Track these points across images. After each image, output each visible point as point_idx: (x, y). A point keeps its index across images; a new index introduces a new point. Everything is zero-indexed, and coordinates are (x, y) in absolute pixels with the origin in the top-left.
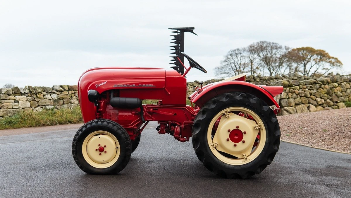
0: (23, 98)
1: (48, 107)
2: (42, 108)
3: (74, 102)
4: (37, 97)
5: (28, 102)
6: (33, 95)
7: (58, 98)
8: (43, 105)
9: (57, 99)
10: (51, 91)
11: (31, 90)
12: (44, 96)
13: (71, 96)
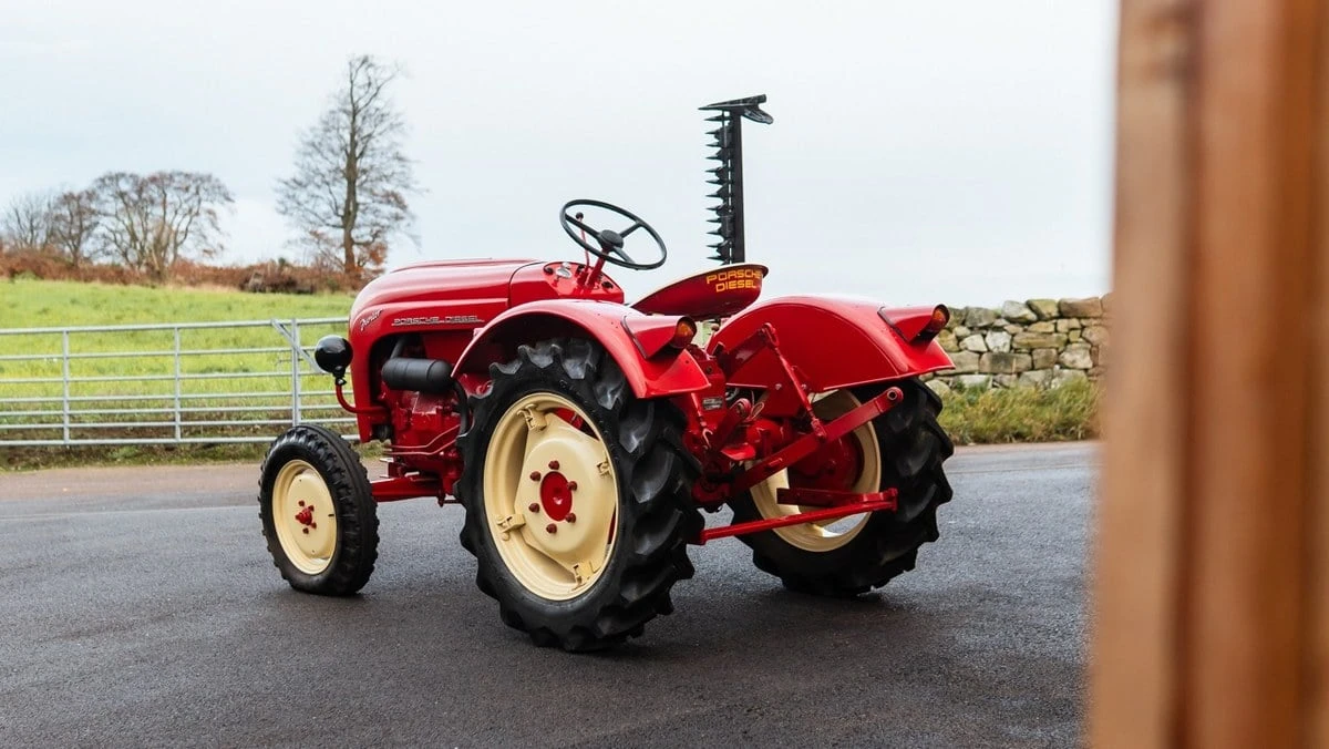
1: (967, 381)
2: (948, 382)
3: (1074, 362)
7: (1011, 348)
8: (952, 372)
9: (1006, 349)
10: (985, 323)
12: (959, 339)
13: (1065, 337)
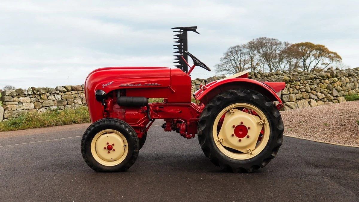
0: (27, 99)
1: (52, 108)
2: (46, 109)
5: (32, 103)
6: (37, 97)
7: (62, 99)
8: (47, 106)
10: (54, 92)
11: (35, 92)
12: (48, 97)
13: (74, 96)
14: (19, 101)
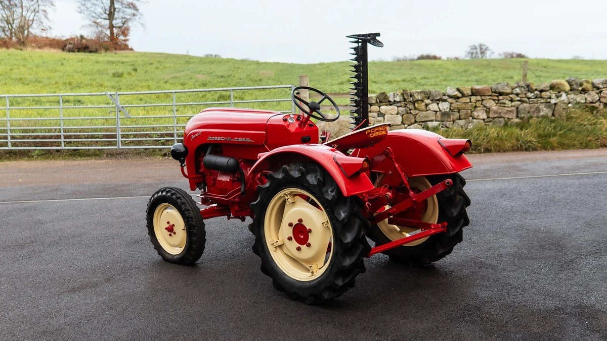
0: (392, 109)
1: (430, 124)
2: (421, 125)
3: (478, 116)
4: (415, 109)
5: (399, 115)
6: (408, 105)
7: (450, 109)
8: (423, 120)
9: (448, 110)
10: (438, 98)
11: (406, 97)
12: (427, 105)
13: (474, 104)
14: (379, 111)
